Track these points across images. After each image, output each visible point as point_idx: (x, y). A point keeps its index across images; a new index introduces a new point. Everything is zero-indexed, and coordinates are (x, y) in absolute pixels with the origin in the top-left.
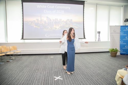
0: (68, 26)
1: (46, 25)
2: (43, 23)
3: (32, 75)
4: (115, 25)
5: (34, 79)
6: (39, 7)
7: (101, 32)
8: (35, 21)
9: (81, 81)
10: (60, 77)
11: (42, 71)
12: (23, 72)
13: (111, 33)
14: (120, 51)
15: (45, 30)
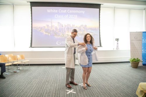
0: (81, 33)
1: (57, 31)
2: (54, 29)
3: (41, 88)
4: (136, 31)
5: (44, 92)
6: (50, 12)
7: (119, 40)
8: (45, 27)
9: (97, 95)
10: (73, 90)
11: (53, 83)
12: (31, 83)
13: (131, 40)
14: (142, 62)
15: (56, 37)
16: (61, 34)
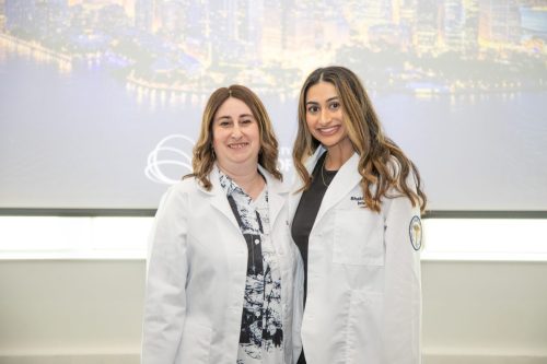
16: (207, 63)
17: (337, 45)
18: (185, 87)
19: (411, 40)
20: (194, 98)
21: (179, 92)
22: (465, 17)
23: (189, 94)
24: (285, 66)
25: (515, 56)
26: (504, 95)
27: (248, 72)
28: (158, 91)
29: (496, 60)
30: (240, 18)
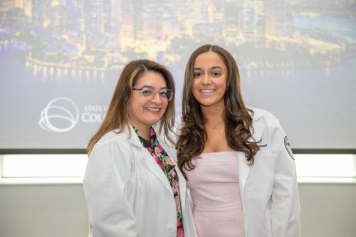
15: (37, 68)
16: (82, 49)
17: (171, 37)
18: (67, 65)
19: (221, 34)
20: (74, 72)
21: (63, 68)
22: (256, 19)
23: (70, 70)
24: (136, 51)
25: (289, 46)
26: (283, 71)
27: (110, 55)
28: (49, 67)
29: (277, 48)
30: (105, 18)
